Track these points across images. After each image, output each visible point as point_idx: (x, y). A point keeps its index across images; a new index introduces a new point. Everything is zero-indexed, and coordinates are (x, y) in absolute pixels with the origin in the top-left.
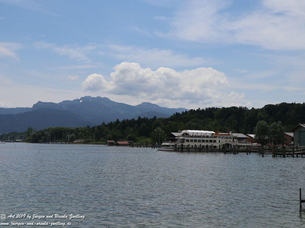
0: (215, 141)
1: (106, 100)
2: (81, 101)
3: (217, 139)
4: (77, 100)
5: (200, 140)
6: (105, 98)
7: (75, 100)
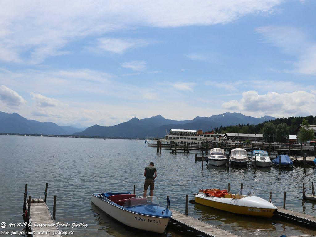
0: (196, 139)
1: (240, 115)
2: (223, 116)
3: (199, 138)
4: (221, 115)
5: (182, 138)
6: (239, 113)
7: (219, 115)
